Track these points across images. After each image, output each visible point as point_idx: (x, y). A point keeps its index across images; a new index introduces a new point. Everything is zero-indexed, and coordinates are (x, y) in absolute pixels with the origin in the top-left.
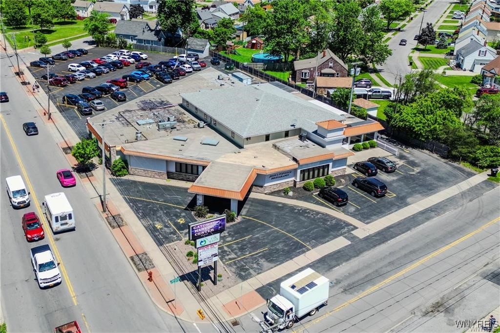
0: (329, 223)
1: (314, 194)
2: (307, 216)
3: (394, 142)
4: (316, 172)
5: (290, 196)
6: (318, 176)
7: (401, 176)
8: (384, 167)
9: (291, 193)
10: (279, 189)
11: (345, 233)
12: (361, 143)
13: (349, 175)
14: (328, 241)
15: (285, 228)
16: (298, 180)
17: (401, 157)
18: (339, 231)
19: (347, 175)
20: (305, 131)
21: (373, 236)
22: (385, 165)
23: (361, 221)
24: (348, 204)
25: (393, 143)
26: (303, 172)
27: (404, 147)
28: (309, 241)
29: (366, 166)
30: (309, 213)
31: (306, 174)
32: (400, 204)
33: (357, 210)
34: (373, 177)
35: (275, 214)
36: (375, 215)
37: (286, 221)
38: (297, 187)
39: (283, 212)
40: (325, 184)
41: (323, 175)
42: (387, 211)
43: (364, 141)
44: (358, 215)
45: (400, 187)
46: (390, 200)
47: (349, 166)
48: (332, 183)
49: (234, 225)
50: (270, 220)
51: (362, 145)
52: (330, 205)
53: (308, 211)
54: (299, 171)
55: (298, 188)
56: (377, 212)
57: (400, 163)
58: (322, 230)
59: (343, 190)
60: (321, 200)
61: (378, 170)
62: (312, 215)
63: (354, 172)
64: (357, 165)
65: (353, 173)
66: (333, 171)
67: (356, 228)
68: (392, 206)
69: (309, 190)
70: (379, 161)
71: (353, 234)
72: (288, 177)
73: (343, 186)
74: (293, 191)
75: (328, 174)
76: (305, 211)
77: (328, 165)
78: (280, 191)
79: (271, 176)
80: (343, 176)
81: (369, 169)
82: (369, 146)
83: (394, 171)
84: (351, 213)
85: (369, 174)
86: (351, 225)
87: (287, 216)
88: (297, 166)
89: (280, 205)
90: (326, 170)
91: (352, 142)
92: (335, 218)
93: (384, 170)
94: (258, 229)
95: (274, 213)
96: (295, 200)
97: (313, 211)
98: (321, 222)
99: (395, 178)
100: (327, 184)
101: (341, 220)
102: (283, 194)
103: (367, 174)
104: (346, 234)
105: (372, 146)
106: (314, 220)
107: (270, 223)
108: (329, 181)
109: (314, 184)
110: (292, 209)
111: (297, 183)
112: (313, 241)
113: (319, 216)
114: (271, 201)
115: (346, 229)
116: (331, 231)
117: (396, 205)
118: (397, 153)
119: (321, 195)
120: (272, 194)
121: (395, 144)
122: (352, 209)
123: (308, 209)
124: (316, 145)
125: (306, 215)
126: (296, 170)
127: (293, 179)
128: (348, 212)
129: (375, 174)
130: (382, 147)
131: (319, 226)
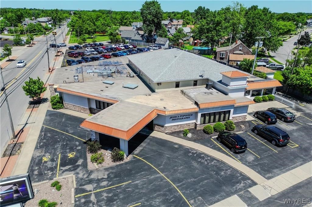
0: (222, 173)
1: (213, 137)
2: (200, 162)
3: (290, 98)
4: (217, 117)
5: (188, 138)
6: (219, 120)
7: (300, 126)
8: (283, 117)
9: (190, 135)
10: (180, 130)
11: (241, 190)
12: (261, 96)
13: (249, 122)
14: (218, 201)
15: (172, 175)
16: (199, 123)
17: (298, 110)
18: (234, 186)
19: (247, 121)
20: (212, 81)
21: (276, 199)
22: (285, 115)
23: (261, 174)
24: (246, 152)
25: (288, 98)
26: (203, 116)
27: (298, 101)
28: (195, 198)
29: (266, 115)
30: (203, 158)
31: (207, 118)
32: (304, 156)
33: (256, 159)
34: (272, 125)
35: (168, 156)
36: (277, 168)
37: (176, 166)
38: (197, 129)
39: (176, 155)
40: (225, 128)
41: (224, 120)
42: (290, 164)
43: (263, 95)
44: (256, 165)
45: (301, 137)
46: (292, 150)
47: (250, 114)
48: (231, 128)
49: (120, 165)
50: (159, 163)
51: (262, 97)
52: (227, 150)
53: (202, 155)
54: (199, 115)
55: (199, 130)
56: (280, 165)
57: (298, 114)
58: (213, 182)
59: (242, 136)
60: (219, 145)
61: (278, 120)
62: (206, 160)
63: (254, 119)
64: (257, 113)
65: (253, 121)
66: (233, 117)
67: (254, 184)
68: (295, 158)
69: (208, 134)
70: (278, 111)
71: (250, 193)
72: (189, 119)
73: (242, 132)
74: (192, 133)
75: (229, 119)
76: (199, 156)
77: (230, 111)
78: (180, 132)
79: (171, 117)
80: (243, 123)
81: (269, 117)
82: (267, 98)
83: (293, 121)
84: (249, 163)
85: (268, 122)
86: (249, 179)
87: (179, 159)
88: (197, 110)
89: (176, 146)
90: (227, 115)
91: (253, 95)
92: (231, 167)
93: (283, 119)
94: (143, 173)
95: (167, 154)
96: (193, 142)
97: (208, 156)
98: (214, 171)
99: (295, 128)
100: (226, 129)
101: (237, 171)
102: (182, 135)
103: (266, 122)
104: (242, 192)
105: (271, 99)
106: (207, 167)
107: (158, 166)
108: (229, 126)
109: (214, 128)
110: (187, 151)
111: (197, 125)
112: (200, 197)
113: (213, 163)
114: (169, 141)
115: (242, 185)
116: (224, 184)
117: (301, 158)
118: (293, 106)
119: (219, 139)
120: (172, 134)
121: (290, 99)
122: (251, 158)
123: (203, 154)
124: (219, 92)
125: (199, 160)
126: (196, 113)
127: (194, 121)
128: (246, 161)
129: (274, 123)
130: (280, 100)
131: (211, 176)
